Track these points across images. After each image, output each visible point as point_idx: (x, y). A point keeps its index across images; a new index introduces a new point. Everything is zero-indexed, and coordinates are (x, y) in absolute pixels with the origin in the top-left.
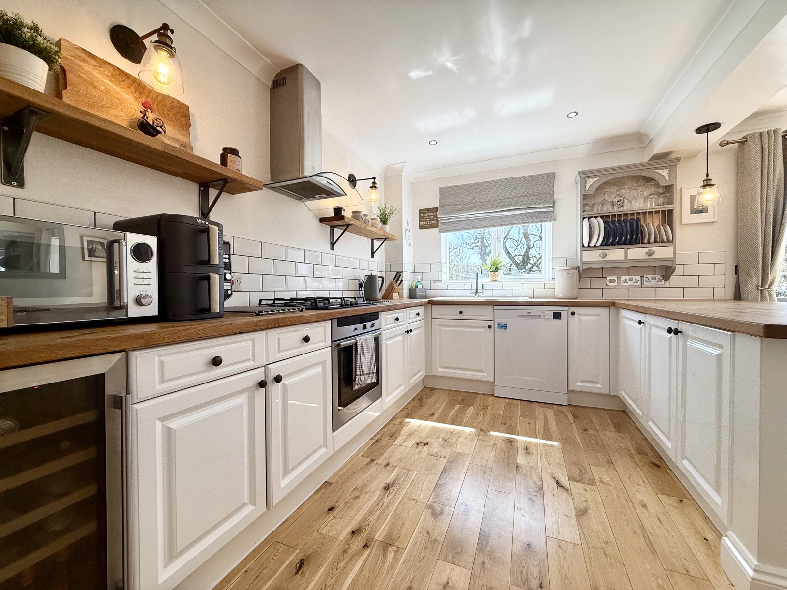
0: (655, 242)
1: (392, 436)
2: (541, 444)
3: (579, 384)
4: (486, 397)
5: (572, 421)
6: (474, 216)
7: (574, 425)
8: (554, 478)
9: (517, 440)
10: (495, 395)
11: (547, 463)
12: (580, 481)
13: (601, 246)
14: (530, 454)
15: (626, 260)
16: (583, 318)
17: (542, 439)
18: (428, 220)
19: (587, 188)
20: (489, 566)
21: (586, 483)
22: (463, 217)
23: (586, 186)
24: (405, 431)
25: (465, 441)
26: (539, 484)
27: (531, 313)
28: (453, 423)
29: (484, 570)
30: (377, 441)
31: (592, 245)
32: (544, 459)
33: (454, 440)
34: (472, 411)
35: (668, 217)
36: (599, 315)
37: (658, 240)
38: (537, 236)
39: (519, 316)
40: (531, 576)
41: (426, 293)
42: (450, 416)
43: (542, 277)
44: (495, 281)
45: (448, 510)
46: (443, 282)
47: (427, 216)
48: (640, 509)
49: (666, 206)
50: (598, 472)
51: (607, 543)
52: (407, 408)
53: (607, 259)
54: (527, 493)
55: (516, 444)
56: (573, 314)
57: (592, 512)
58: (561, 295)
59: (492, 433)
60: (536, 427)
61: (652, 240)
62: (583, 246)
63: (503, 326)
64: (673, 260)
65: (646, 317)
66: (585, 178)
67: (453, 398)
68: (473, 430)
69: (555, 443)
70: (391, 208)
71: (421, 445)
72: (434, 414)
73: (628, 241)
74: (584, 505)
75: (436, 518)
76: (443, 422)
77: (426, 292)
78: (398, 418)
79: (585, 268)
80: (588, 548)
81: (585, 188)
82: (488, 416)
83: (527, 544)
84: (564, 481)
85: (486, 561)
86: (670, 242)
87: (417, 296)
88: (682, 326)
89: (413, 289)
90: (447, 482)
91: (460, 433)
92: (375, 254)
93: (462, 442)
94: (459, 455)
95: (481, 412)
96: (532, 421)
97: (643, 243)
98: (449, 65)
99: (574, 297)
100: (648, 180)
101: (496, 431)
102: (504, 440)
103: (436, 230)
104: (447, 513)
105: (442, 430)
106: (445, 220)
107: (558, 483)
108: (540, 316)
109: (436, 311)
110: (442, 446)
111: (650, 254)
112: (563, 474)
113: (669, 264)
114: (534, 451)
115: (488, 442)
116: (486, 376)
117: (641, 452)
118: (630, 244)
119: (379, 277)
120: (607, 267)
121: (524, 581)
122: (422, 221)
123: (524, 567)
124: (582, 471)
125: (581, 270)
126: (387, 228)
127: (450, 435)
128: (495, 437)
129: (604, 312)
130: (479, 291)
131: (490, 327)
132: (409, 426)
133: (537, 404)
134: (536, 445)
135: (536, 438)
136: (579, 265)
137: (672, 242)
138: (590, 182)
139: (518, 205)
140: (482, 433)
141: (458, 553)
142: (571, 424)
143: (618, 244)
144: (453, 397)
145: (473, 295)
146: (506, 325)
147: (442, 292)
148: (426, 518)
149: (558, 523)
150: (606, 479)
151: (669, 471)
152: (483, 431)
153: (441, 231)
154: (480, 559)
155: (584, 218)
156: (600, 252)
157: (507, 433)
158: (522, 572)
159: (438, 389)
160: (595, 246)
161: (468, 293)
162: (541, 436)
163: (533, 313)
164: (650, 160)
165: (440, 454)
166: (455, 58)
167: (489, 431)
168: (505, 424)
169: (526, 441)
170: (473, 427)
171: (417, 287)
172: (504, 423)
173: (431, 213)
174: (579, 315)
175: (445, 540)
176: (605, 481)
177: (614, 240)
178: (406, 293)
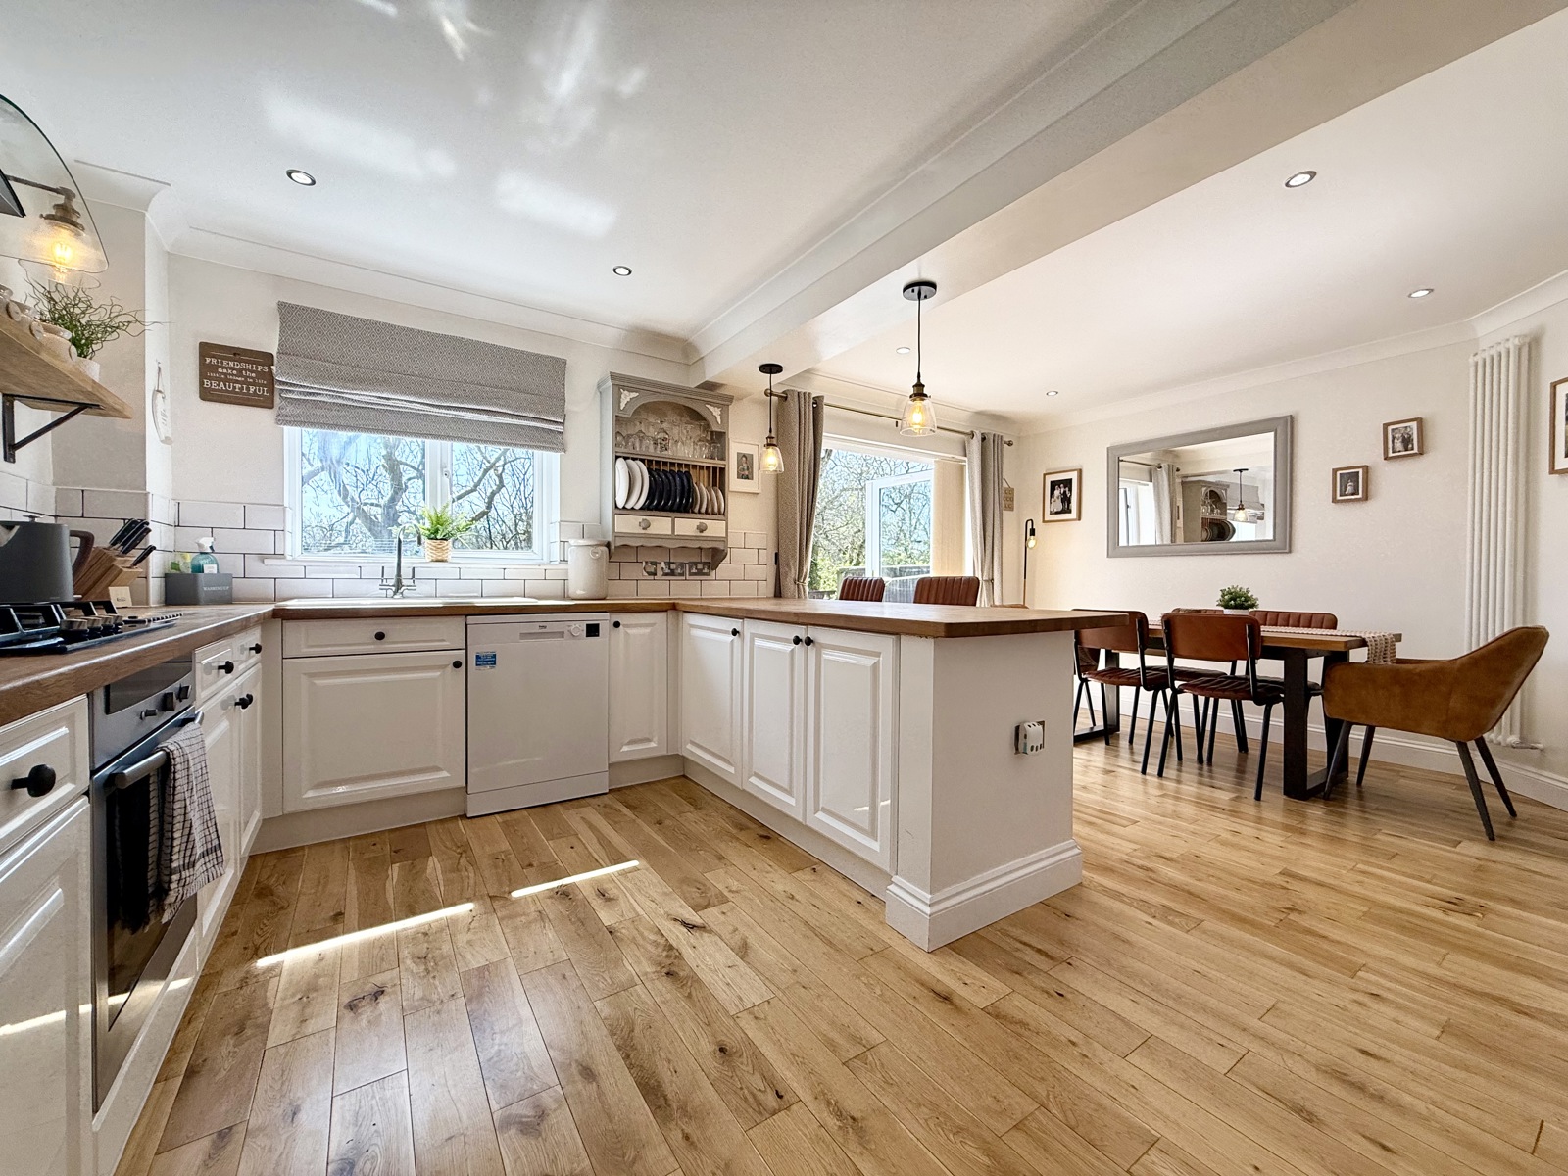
0: (706, 512)
1: (242, 1029)
2: (617, 875)
3: (625, 748)
4: (450, 826)
5: (634, 817)
6: (387, 402)
7: (639, 821)
8: (676, 920)
9: (574, 885)
10: (469, 816)
11: (648, 903)
12: (708, 904)
13: (641, 508)
14: (613, 899)
15: (673, 537)
16: (630, 631)
17: (612, 865)
18: (237, 382)
19: (623, 406)
20: (698, 1132)
21: (717, 903)
22: (356, 397)
23: (620, 402)
24: (277, 995)
25: (470, 936)
26: (663, 941)
27: (545, 627)
28: (412, 912)
29: (696, 1148)
30: (191, 1073)
31: (629, 506)
32: (639, 897)
33: (446, 948)
34: (438, 866)
35: (718, 478)
36: (652, 625)
37: (710, 510)
38: (412, 467)
39: (524, 636)
40: (760, 1093)
41: (231, 589)
42: (391, 900)
43: (535, 556)
44: (442, 561)
45: (550, 1100)
46: (289, 557)
47: (233, 369)
48: (791, 904)
49: (717, 461)
50: (719, 880)
51: (795, 971)
52: (235, 933)
53: (649, 531)
54: (658, 969)
55: (577, 892)
56: (617, 625)
57: (751, 940)
58: (580, 592)
59: (516, 894)
60: (586, 848)
61: (703, 510)
62: (617, 507)
63: (488, 660)
64: (725, 540)
65: (743, 624)
66: (620, 387)
67: (367, 855)
68: (469, 906)
69: (634, 863)
70: (116, 309)
71: (363, 1003)
72: (341, 914)
73: (675, 507)
74: (737, 937)
75: (540, 1135)
76: (384, 920)
77: (231, 584)
78: (222, 971)
79: (618, 544)
80: (784, 992)
81: (620, 406)
82: (485, 863)
83: (718, 1048)
84: (694, 918)
85: (688, 1130)
86: (722, 514)
87: (202, 596)
88: (813, 633)
89: (183, 575)
90: (499, 1045)
91: (450, 924)
92: (17, 452)
93: (469, 942)
94: (483, 971)
95: (463, 861)
96: (573, 841)
97: (693, 512)
98: (449, 29)
99: (602, 595)
100: (696, 417)
101: (525, 886)
102: (551, 897)
103: (263, 416)
104: (553, 1107)
105: (397, 940)
106: (300, 393)
107: (685, 924)
108: (563, 633)
109: (298, 637)
110: (425, 977)
111: (702, 529)
112: (681, 906)
113: (721, 546)
114: (616, 891)
115: (524, 914)
116: (446, 777)
117: (741, 828)
118: (679, 510)
119: (73, 534)
120: (649, 545)
121: (757, 1109)
122: (210, 379)
123: (741, 1088)
124: (702, 887)
125: (613, 547)
126: (93, 369)
127: (428, 942)
128: (530, 899)
129: (658, 618)
130: (404, 582)
131: (457, 665)
132: (284, 974)
133: (558, 806)
134: (610, 879)
135: (603, 867)
136: (610, 539)
137: (724, 514)
138: (627, 397)
139: (496, 404)
140: (497, 904)
141: (634, 1162)
142: (634, 821)
143: (664, 509)
144: (362, 853)
145: (390, 593)
146: (494, 656)
147: (285, 587)
148: (515, 1151)
149: (728, 984)
150: (735, 885)
151: (781, 839)
152: (495, 900)
153: (283, 420)
154: (676, 1136)
155: (617, 457)
156: (640, 518)
157: (549, 881)
158: (746, 1099)
159: (302, 847)
160: (633, 508)
161: (375, 587)
162: (607, 861)
163: (551, 628)
164: (698, 387)
165: (435, 997)
166: (471, 26)
167: (510, 892)
168: (531, 865)
169: (593, 880)
170: (469, 900)
171: (199, 569)
172: (527, 863)
173: (246, 361)
174: (625, 626)
175: (593, 1159)
176: (734, 889)
177: (659, 502)
178: (155, 587)
